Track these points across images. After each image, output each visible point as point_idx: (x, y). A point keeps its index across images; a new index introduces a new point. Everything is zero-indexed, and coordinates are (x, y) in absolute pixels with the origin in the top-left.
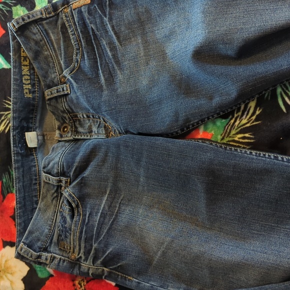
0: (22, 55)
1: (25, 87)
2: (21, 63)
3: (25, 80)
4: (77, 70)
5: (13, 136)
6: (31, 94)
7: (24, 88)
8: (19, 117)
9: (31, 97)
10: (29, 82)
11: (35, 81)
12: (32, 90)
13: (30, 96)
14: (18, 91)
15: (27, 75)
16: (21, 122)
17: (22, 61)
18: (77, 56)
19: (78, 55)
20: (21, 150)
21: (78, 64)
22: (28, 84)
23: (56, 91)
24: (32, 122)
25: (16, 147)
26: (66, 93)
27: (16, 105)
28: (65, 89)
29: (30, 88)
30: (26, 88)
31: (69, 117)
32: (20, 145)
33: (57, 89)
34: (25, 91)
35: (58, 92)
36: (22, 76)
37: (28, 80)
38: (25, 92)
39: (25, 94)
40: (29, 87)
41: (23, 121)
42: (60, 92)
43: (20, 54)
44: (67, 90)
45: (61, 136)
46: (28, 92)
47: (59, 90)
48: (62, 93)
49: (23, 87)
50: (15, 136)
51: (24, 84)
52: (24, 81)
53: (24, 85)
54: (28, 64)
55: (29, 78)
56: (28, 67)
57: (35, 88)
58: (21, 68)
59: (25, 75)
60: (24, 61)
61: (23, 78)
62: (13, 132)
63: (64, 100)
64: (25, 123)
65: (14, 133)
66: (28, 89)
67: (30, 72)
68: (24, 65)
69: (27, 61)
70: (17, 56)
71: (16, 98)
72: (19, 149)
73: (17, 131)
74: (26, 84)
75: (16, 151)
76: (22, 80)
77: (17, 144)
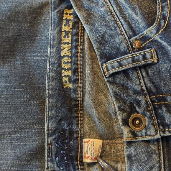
0: (63, 30)
1: (64, 73)
2: (61, 40)
3: (65, 63)
4: (165, 30)
5: (48, 145)
6: (71, 84)
7: (63, 75)
8: (57, 116)
9: (72, 87)
10: (69, 66)
11: (77, 64)
12: (74, 78)
13: (70, 86)
14: (55, 79)
15: (68, 56)
16: (59, 122)
17: (62, 38)
18: (162, 10)
19: (166, 9)
20: (58, 167)
21: (165, 22)
22: (68, 70)
23: (130, 60)
24: (77, 124)
25: (52, 161)
26: (150, 62)
27: (52, 98)
28: (148, 55)
29: (70, 75)
30: (65, 76)
31: (147, 102)
32: (57, 159)
33: (133, 58)
34: (65, 79)
35: (133, 61)
36: (60, 58)
37: (68, 63)
38: (64, 81)
39: (64, 84)
40: (69, 73)
41: (62, 122)
42: (138, 61)
43: (61, 28)
44: (152, 58)
45: (134, 135)
46: (68, 81)
47: (136, 58)
48: (142, 63)
49: (61, 73)
50: (51, 144)
51: (63, 69)
52: (63, 66)
53: (63, 71)
54: (70, 42)
55: (70, 61)
56: (70, 45)
57: (78, 76)
58: (60, 47)
59: (64, 56)
60: (65, 37)
61: (62, 61)
62: (48, 137)
63: (144, 74)
64: (66, 125)
65: (49, 140)
66: (68, 76)
67: (71, 52)
68: (65, 43)
69: (68, 37)
70: (56, 31)
71: (52, 89)
72: (55, 165)
73: (54, 137)
74: (65, 70)
75: (51, 167)
76: (60, 64)
77: (53, 157)
